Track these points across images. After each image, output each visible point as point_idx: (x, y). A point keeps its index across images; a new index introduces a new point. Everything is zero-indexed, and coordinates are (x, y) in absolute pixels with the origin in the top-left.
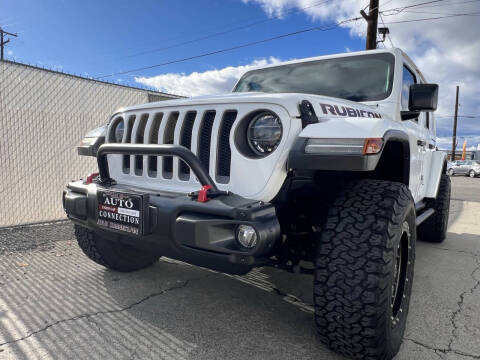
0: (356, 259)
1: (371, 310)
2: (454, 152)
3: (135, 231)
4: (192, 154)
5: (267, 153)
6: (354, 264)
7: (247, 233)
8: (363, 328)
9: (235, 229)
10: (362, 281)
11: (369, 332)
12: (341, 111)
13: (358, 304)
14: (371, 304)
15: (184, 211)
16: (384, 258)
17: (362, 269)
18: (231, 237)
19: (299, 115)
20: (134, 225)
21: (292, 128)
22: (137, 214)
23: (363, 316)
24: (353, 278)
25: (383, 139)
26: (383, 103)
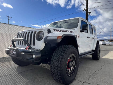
0: (57, 61)
1: (59, 72)
2: (111, 40)
3: (15, 56)
4: (26, 40)
6: (56, 62)
8: (58, 76)
9: (32, 55)
10: (58, 65)
11: (60, 76)
12: (60, 31)
13: (57, 71)
14: (59, 70)
15: (23, 51)
16: (62, 61)
17: (58, 63)
18: (31, 57)
19: (47, 32)
20: (15, 55)
21: (46, 34)
22: (15, 52)
23: (58, 73)
24: (56, 65)
25: (62, 36)
26: (76, 29)
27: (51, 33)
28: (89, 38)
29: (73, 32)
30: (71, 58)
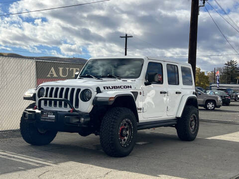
4: (68, 100)
5: (89, 100)
7: (83, 119)
9: (79, 118)
12: (111, 88)
15: (67, 115)
18: (78, 120)
19: (96, 91)
21: (94, 94)
22: (54, 116)
25: (115, 97)
26: (137, 80)
27: (100, 92)
28: (166, 94)
29: (131, 87)
30: (125, 125)
